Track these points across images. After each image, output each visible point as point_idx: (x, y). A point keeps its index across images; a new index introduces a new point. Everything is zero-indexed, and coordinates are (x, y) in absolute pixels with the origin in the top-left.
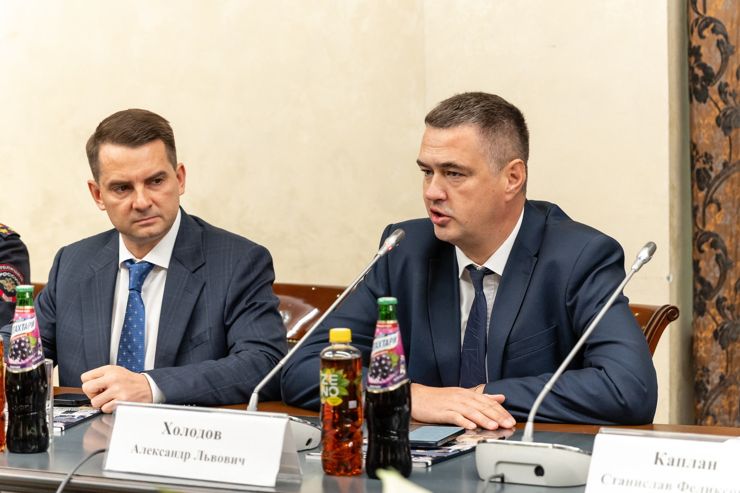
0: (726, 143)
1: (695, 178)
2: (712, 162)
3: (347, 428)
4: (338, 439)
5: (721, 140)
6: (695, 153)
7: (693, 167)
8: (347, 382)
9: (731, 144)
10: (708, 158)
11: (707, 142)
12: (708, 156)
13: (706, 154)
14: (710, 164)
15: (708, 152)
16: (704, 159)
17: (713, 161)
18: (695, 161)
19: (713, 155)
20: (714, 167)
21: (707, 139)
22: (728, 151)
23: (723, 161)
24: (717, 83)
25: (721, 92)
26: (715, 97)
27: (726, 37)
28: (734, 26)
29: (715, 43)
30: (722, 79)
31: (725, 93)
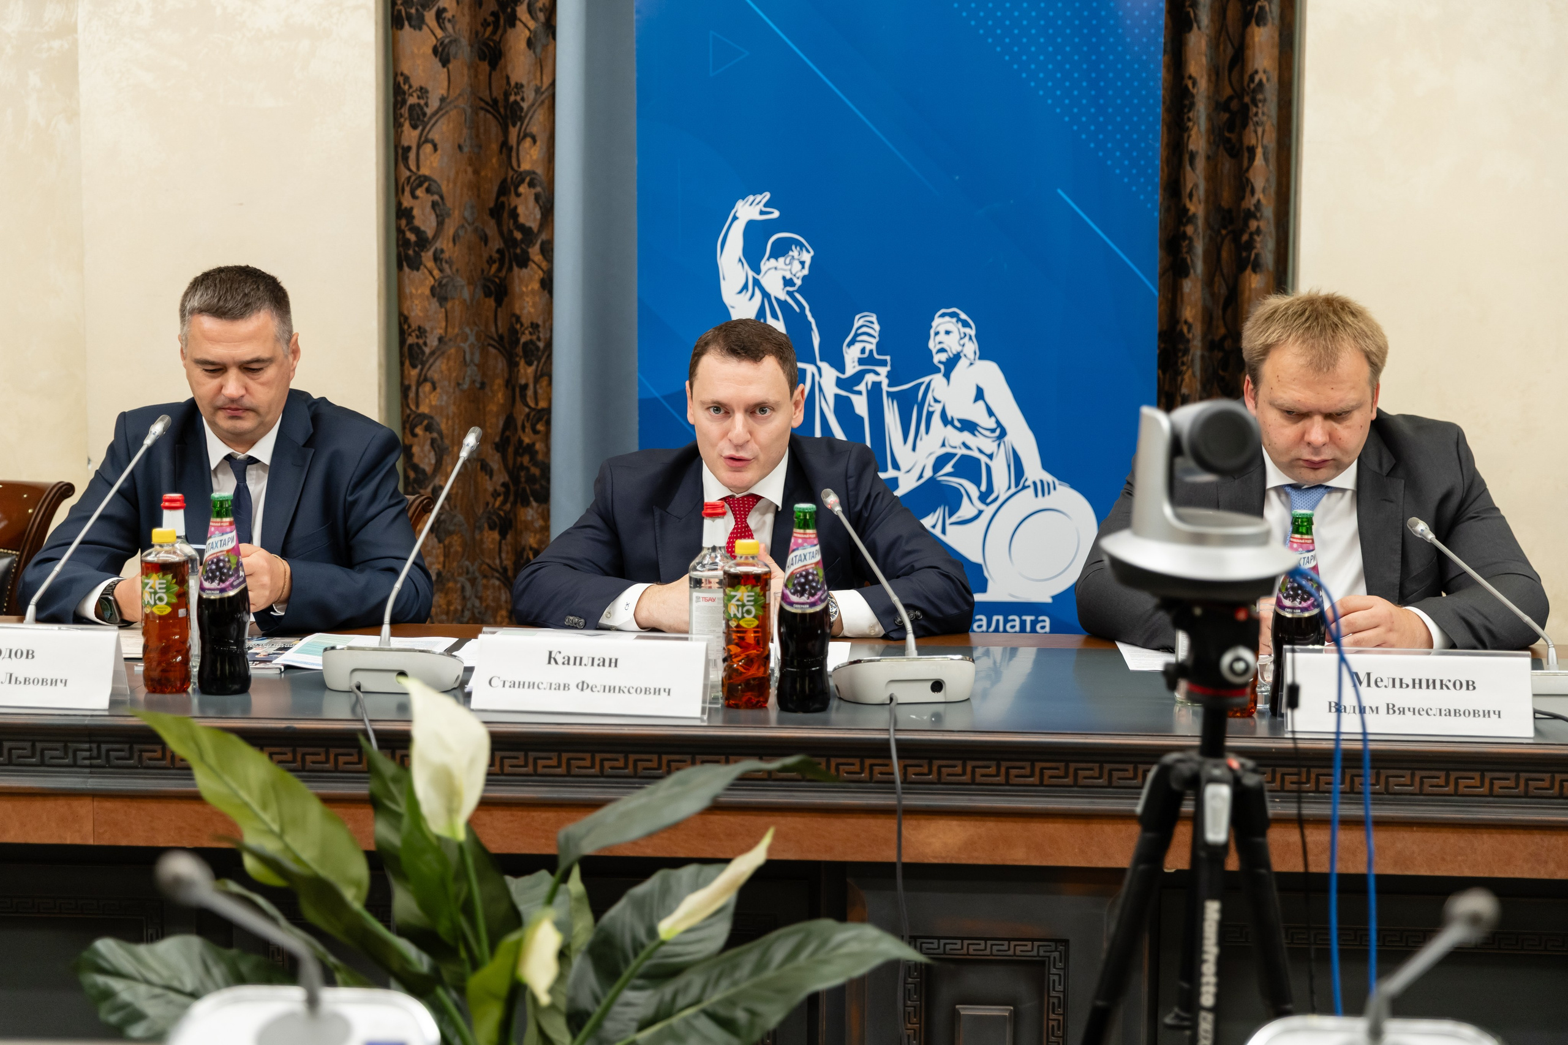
0: (442, 315)
1: (406, 354)
2: (426, 337)
3: (175, 640)
4: (164, 651)
5: (435, 313)
6: (406, 327)
7: (402, 342)
8: (176, 588)
9: (447, 316)
10: (421, 332)
11: (421, 314)
12: (422, 330)
13: (420, 328)
14: (424, 338)
15: (422, 325)
16: (417, 333)
17: (428, 335)
18: (406, 336)
19: (428, 329)
20: (428, 342)
21: (420, 310)
22: (443, 324)
23: (438, 336)
24: (433, 250)
25: (436, 258)
26: (430, 264)
27: (442, 197)
28: (451, 185)
29: (430, 204)
30: (438, 245)
31: (441, 260)
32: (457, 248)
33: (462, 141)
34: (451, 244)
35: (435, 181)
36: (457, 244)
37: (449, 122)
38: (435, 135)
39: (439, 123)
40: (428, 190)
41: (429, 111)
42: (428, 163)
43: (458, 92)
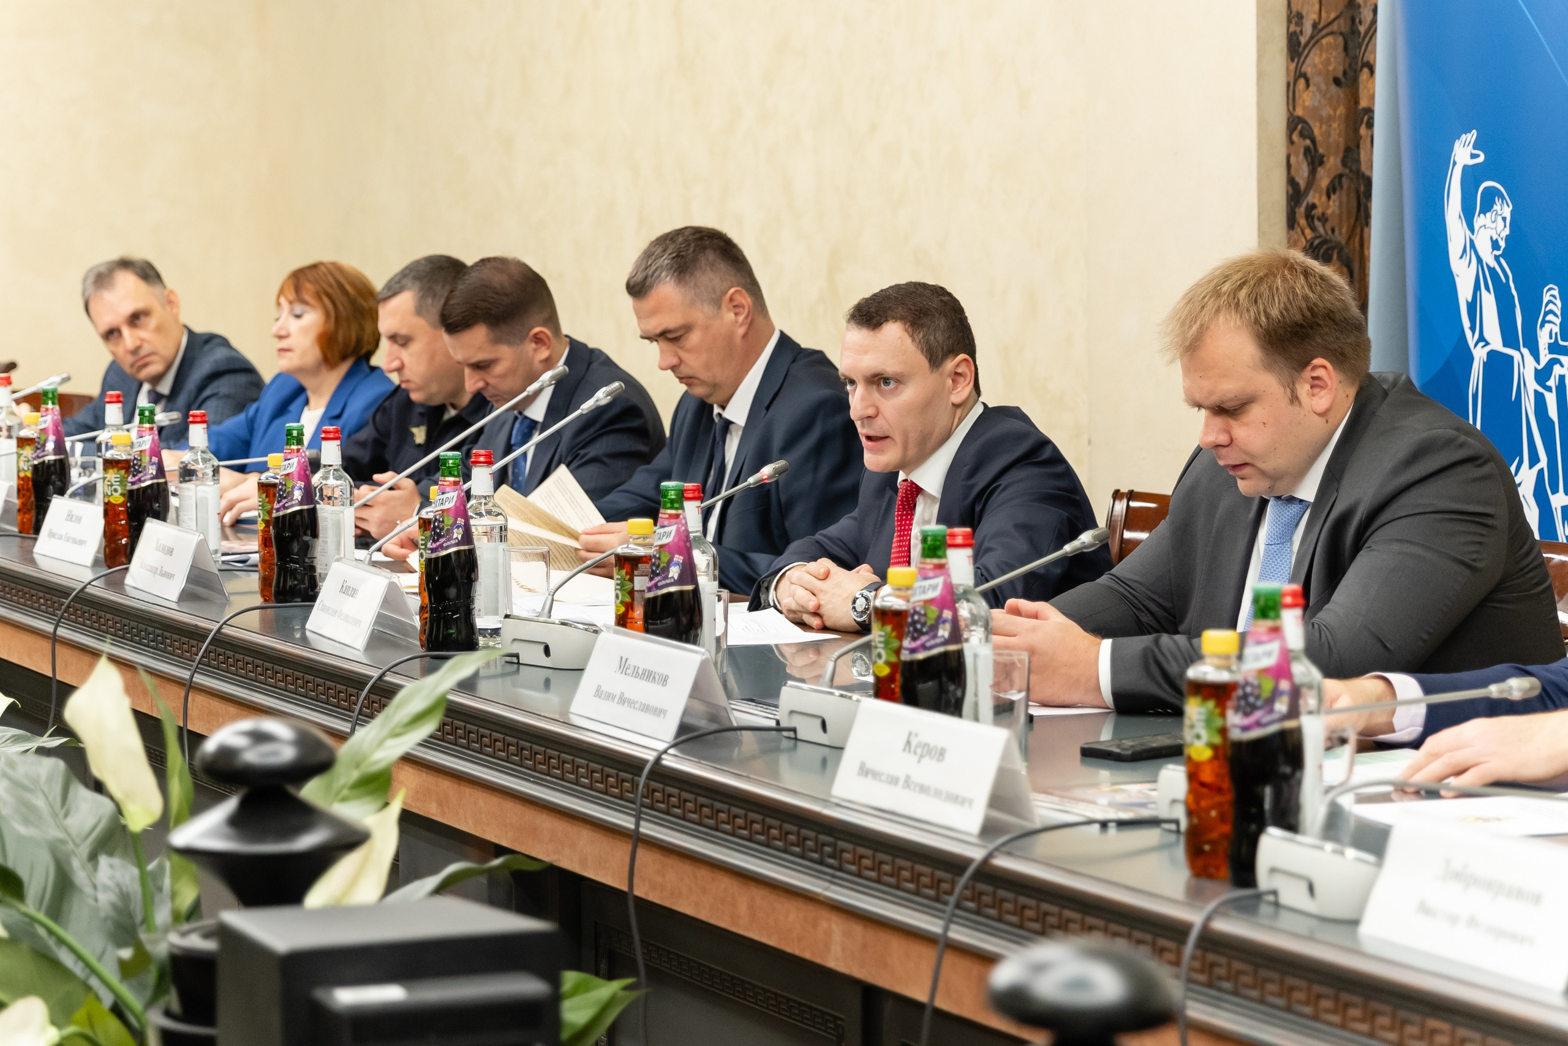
24: (1304, 204)
25: (1309, 217)
26: (1303, 222)
27: (1313, 141)
28: (1324, 127)
29: (1302, 150)
30: (1312, 198)
31: (1313, 217)
32: (1331, 203)
33: (1340, 75)
34: (1324, 198)
35: (1305, 122)
36: (1333, 197)
37: (1321, 51)
38: (1308, 69)
39: (1311, 55)
40: (1302, 135)
41: (1303, 40)
42: (1301, 101)
43: (1333, 16)
